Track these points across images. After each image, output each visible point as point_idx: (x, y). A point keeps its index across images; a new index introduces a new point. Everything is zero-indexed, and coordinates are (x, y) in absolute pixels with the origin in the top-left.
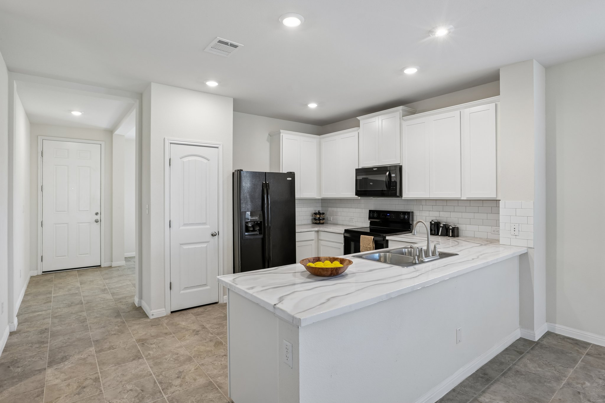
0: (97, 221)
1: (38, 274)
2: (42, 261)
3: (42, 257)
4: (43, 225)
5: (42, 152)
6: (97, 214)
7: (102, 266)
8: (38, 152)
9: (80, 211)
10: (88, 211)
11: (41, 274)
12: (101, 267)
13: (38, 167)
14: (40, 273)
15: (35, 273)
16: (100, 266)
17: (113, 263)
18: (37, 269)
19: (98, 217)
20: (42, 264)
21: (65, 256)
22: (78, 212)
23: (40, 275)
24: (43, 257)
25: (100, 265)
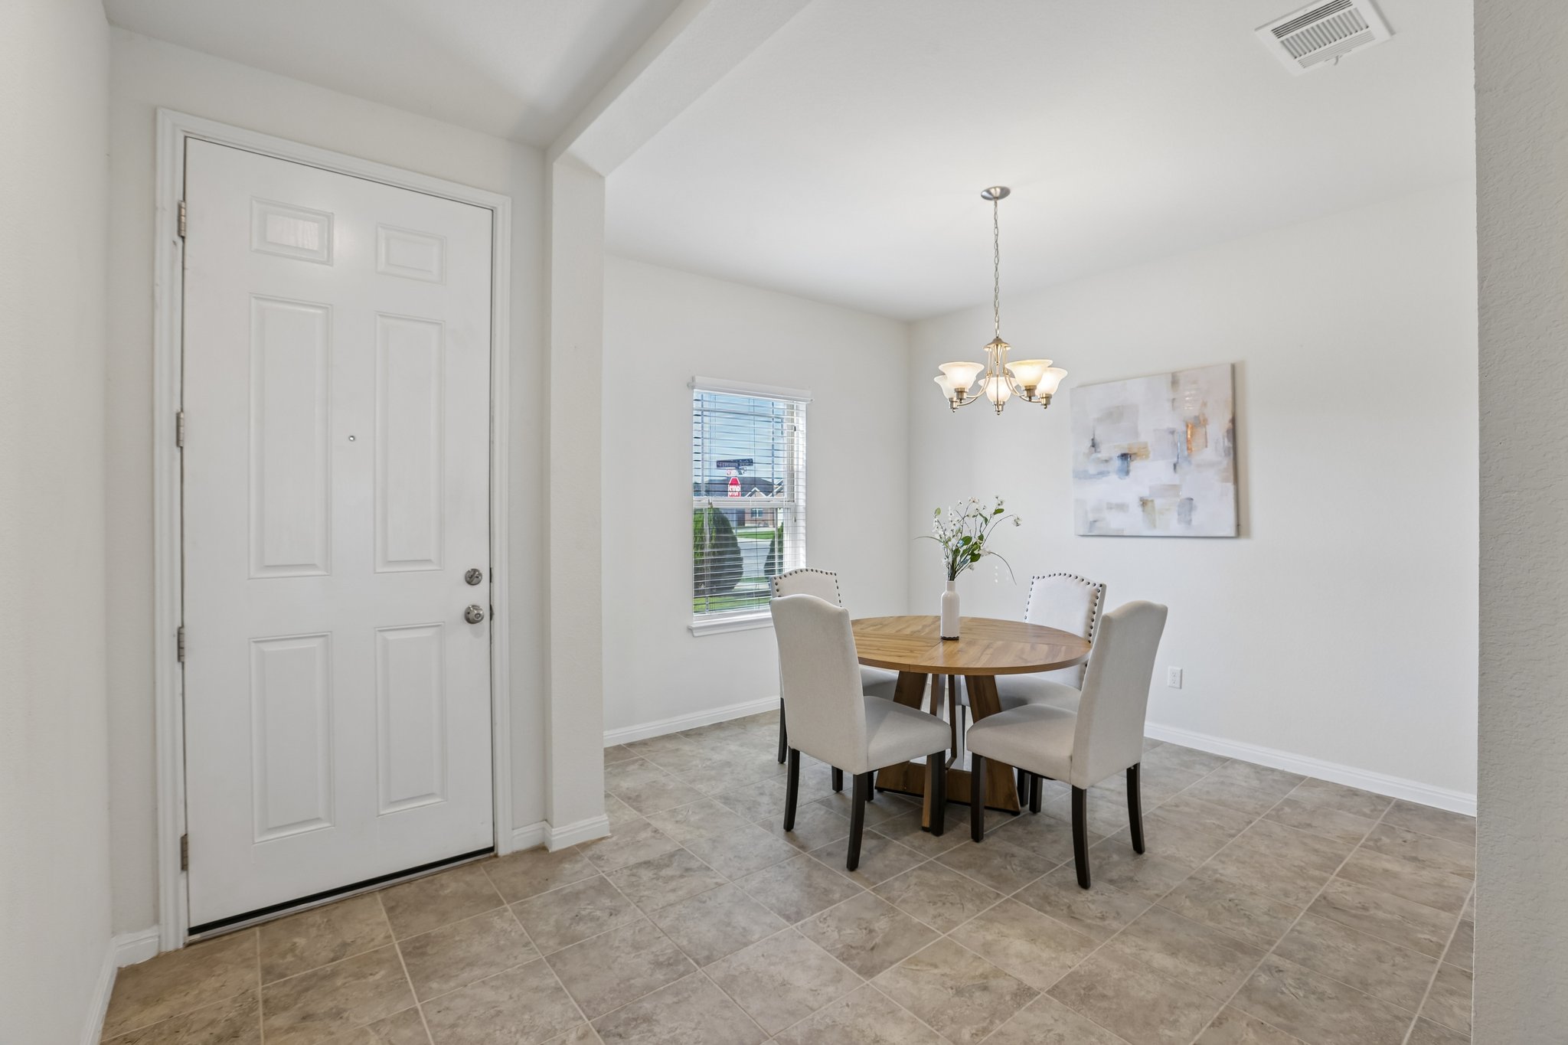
0: (471, 617)
1: (164, 950)
2: (184, 867)
3: (184, 841)
4: (187, 652)
5: (180, 208)
6: (472, 578)
7: (503, 850)
8: (155, 209)
9: (390, 562)
10: (428, 561)
11: (181, 946)
12: (496, 856)
13: (153, 296)
14: (174, 938)
15: (140, 947)
16: (491, 849)
17: (555, 831)
18: (156, 921)
19: (477, 596)
20: (183, 883)
21: (318, 820)
22: (379, 570)
23: (177, 950)
24: (190, 839)
25: (491, 845)
